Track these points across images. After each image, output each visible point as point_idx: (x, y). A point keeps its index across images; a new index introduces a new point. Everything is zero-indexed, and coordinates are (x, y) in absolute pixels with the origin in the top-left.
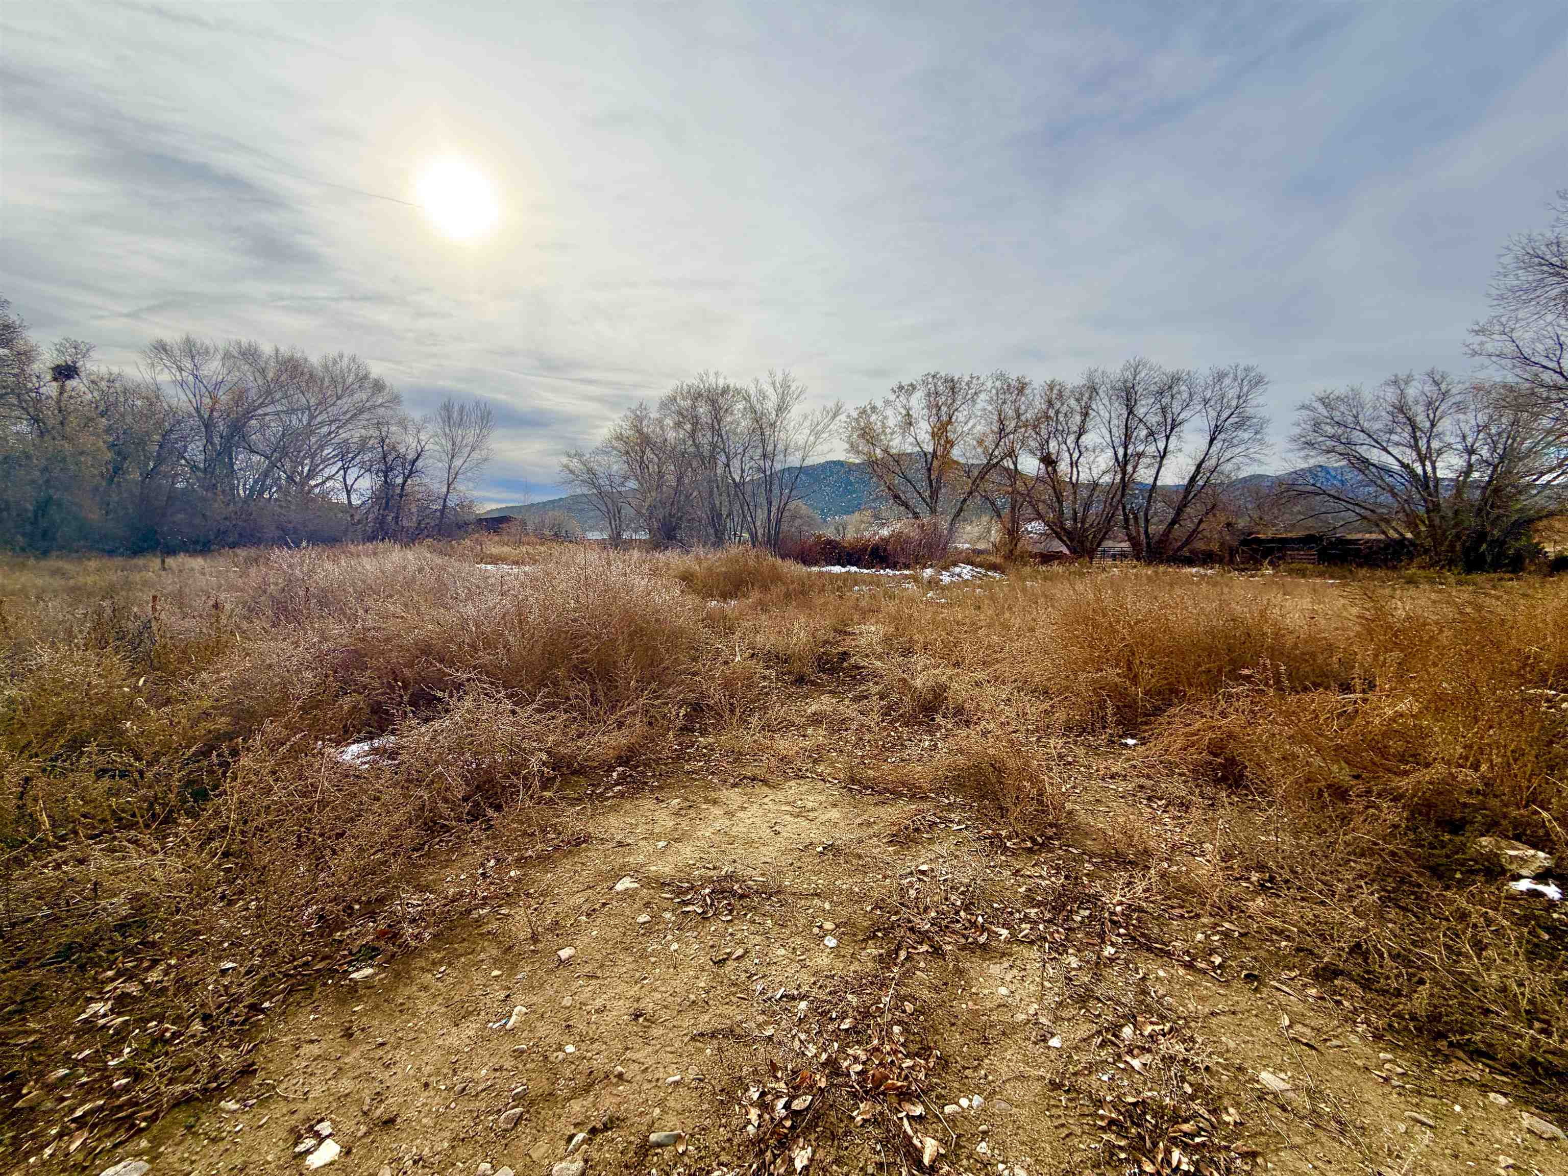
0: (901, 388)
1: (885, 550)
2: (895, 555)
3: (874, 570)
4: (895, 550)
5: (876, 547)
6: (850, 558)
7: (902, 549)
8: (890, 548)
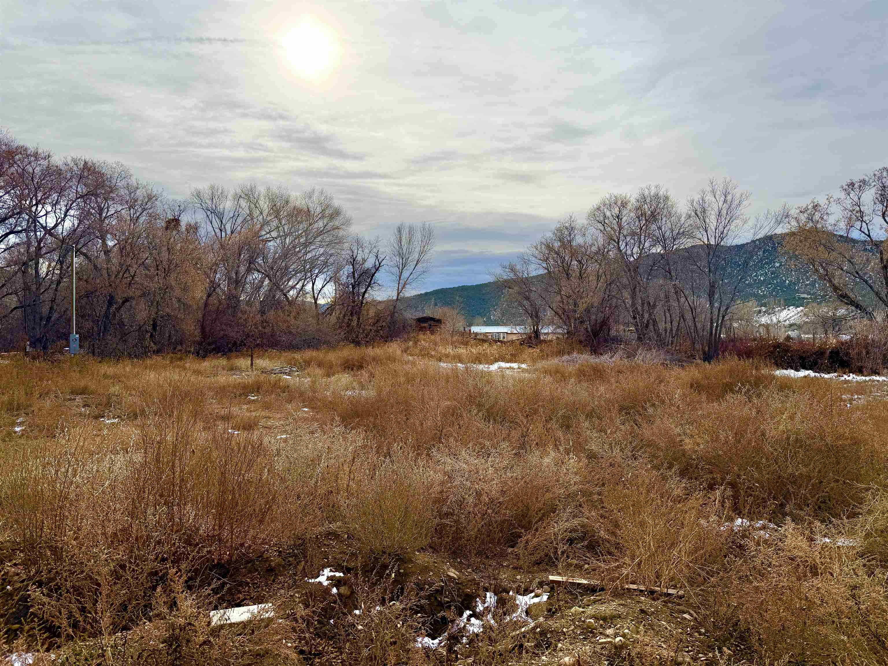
0: (852, 184)
1: (847, 354)
2: (860, 359)
3: (836, 374)
4: (859, 354)
5: (835, 350)
6: (803, 361)
7: (867, 353)
8: (853, 353)
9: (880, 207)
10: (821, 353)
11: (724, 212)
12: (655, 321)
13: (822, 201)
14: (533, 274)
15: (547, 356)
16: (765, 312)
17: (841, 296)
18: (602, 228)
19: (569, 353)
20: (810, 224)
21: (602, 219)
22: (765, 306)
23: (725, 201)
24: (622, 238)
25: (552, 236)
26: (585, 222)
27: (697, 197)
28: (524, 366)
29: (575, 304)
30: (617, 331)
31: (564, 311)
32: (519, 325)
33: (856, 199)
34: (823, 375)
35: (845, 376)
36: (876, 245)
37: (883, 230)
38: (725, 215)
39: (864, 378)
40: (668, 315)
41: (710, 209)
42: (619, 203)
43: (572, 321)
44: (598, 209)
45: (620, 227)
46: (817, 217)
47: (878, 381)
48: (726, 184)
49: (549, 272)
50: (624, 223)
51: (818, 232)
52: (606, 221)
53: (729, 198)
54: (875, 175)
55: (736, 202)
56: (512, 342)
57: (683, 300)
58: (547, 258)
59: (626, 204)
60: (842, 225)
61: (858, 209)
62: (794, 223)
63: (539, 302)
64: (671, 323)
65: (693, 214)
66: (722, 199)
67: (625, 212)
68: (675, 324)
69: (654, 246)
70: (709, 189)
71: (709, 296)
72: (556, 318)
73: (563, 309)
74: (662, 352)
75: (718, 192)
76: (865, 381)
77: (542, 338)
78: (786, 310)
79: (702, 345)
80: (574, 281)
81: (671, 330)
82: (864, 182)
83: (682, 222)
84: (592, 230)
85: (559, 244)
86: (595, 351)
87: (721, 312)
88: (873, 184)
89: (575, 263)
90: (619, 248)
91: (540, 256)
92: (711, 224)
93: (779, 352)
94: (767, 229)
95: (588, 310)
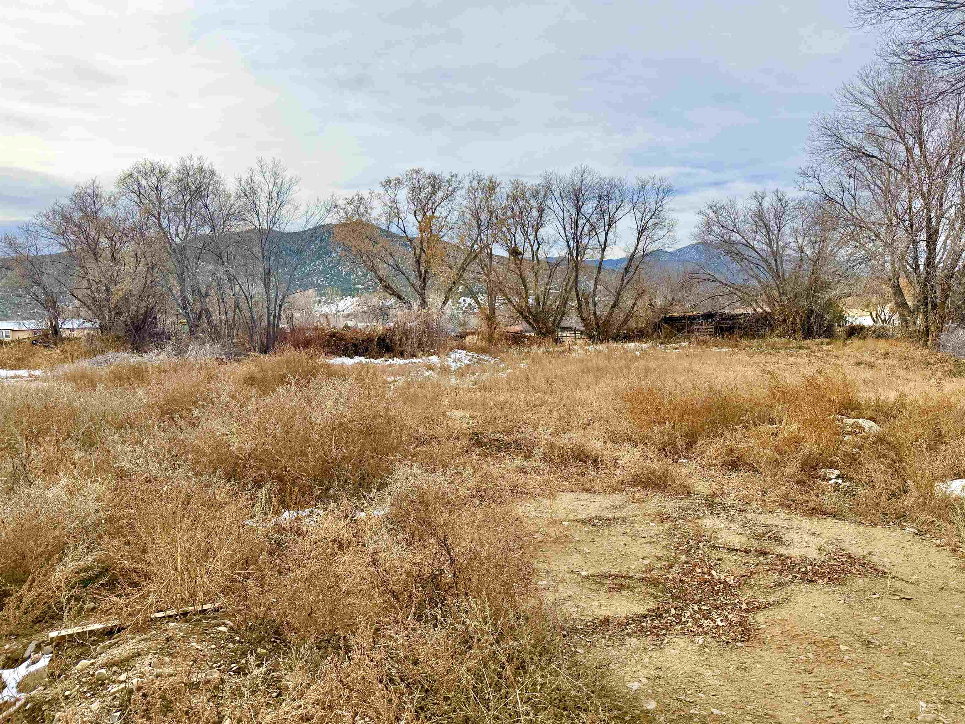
2: (401, 344)
3: (383, 359)
4: (400, 340)
5: (382, 337)
6: (356, 349)
7: (407, 338)
8: (396, 339)
9: (411, 206)
10: (370, 340)
11: (275, 195)
12: (207, 311)
13: (365, 194)
14: (45, 251)
15: (72, 357)
16: (324, 302)
17: (386, 286)
18: (137, 199)
19: (102, 352)
20: (356, 217)
21: (136, 188)
22: (325, 296)
23: (275, 184)
24: (163, 214)
25: (69, 203)
26: (116, 190)
27: (245, 177)
28: (37, 373)
29: (108, 291)
30: (165, 323)
31: (94, 300)
32: (28, 319)
33: (393, 196)
34: (372, 360)
35: (391, 360)
36: (410, 241)
37: (415, 228)
38: (275, 199)
39: (404, 361)
40: (222, 305)
41: (259, 190)
42: (157, 171)
43: (106, 312)
44: (131, 175)
45: (161, 202)
46: (362, 209)
47: (415, 363)
48: (276, 166)
49: (70, 251)
50: (164, 197)
51: (363, 225)
52: (142, 191)
53: (279, 180)
54: (407, 175)
55: (285, 186)
56: (19, 341)
57: (237, 288)
58: (64, 232)
59: (166, 173)
60: (383, 220)
61: (395, 206)
62: (342, 214)
63: (56, 289)
64: (226, 313)
65: (243, 195)
66: (272, 180)
67: (164, 184)
68: (230, 314)
69: (202, 226)
70: (257, 168)
71: (264, 284)
72: (83, 310)
73: (93, 297)
74: (217, 346)
75: (268, 173)
76: (406, 364)
77: (64, 336)
78: (344, 300)
79: (261, 336)
80: (105, 262)
81: (227, 321)
82: (398, 180)
83: (232, 202)
84: (124, 202)
85: (80, 214)
86: (137, 349)
87: (278, 303)
88: (406, 183)
89: (103, 240)
90: (160, 225)
91: (54, 228)
92: (262, 207)
93: (335, 341)
94: (317, 218)
95: (125, 299)
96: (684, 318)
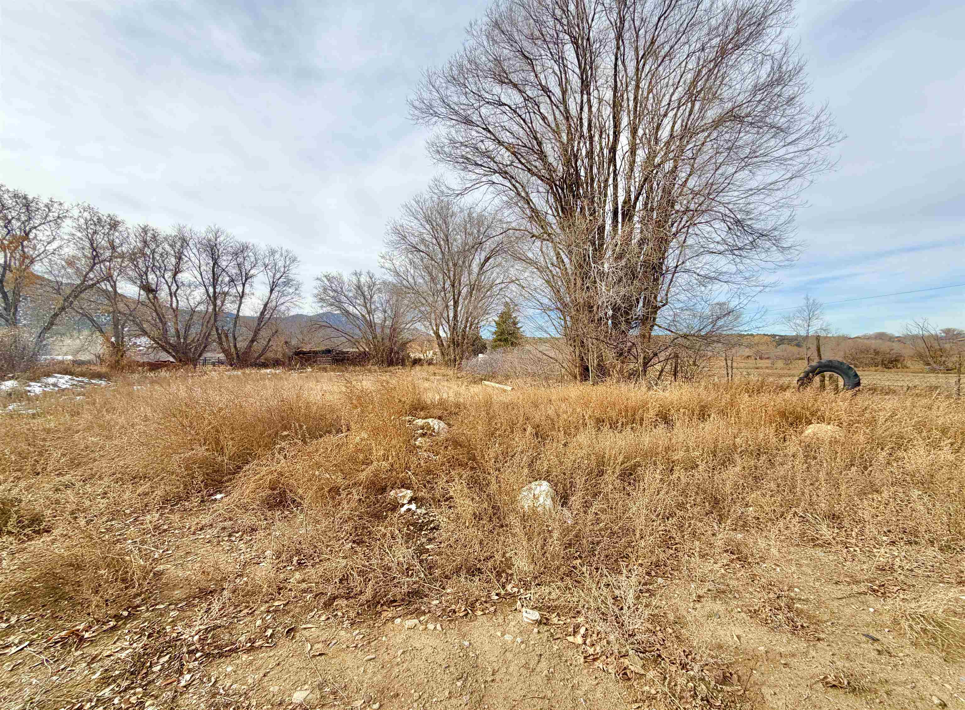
96: (309, 352)
